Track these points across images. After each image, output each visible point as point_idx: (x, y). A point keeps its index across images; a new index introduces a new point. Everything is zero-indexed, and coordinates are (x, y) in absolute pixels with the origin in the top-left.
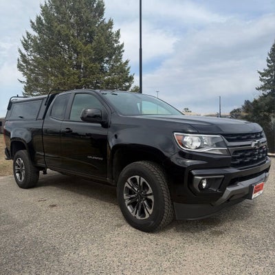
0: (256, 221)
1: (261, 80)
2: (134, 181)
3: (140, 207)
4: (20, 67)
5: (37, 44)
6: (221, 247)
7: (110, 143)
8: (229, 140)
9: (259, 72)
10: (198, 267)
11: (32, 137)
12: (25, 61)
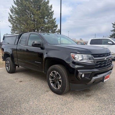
0: (105, 90)
1: (113, 27)
2: (54, 73)
3: (56, 84)
4: (9, 20)
5: (17, 10)
6: (89, 102)
7: (44, 56)
8: (95, 57)
9: (112, 24)
10: (78, 111)
11: (12, 52)
12: (12, 18)
